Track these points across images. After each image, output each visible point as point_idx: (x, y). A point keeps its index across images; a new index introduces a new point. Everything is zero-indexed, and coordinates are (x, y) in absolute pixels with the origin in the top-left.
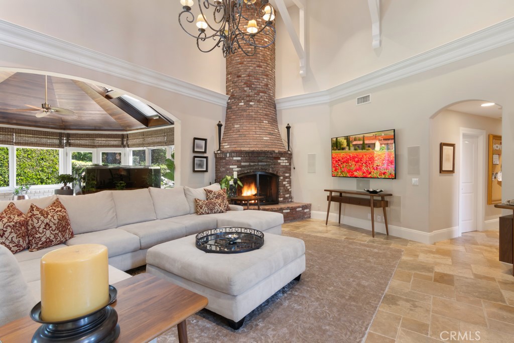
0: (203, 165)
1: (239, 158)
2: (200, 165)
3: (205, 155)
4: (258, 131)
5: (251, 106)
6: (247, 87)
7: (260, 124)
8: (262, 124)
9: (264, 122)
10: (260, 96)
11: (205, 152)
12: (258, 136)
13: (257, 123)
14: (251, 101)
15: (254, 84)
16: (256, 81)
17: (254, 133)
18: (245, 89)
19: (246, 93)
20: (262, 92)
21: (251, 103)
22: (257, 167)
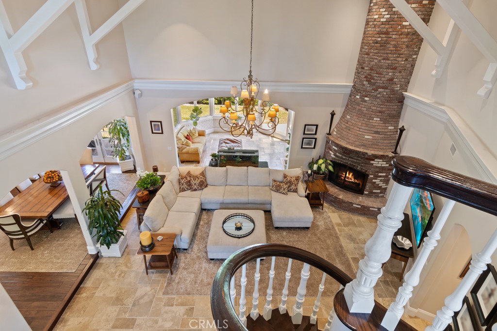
0: (312, 143)
1: (336, 149)
2: (309, 144)
3: (315, 136)
4: (363, 128)
5: (365, 101)
6: (367, 81)
7: (368, 121)
8: (371, 121)
9: (375, 119)
10: (378, 92)
11: (316, 134)
12: (361, 133)
13: (366, 120)
14: (366, 97)
15: (374, 79)
16: (377, 75)
17: (358, 129)
18: (365, 83)
19: (364, 87)
20: (383, 88)
21: (366, 99)
22: (347, 161)
